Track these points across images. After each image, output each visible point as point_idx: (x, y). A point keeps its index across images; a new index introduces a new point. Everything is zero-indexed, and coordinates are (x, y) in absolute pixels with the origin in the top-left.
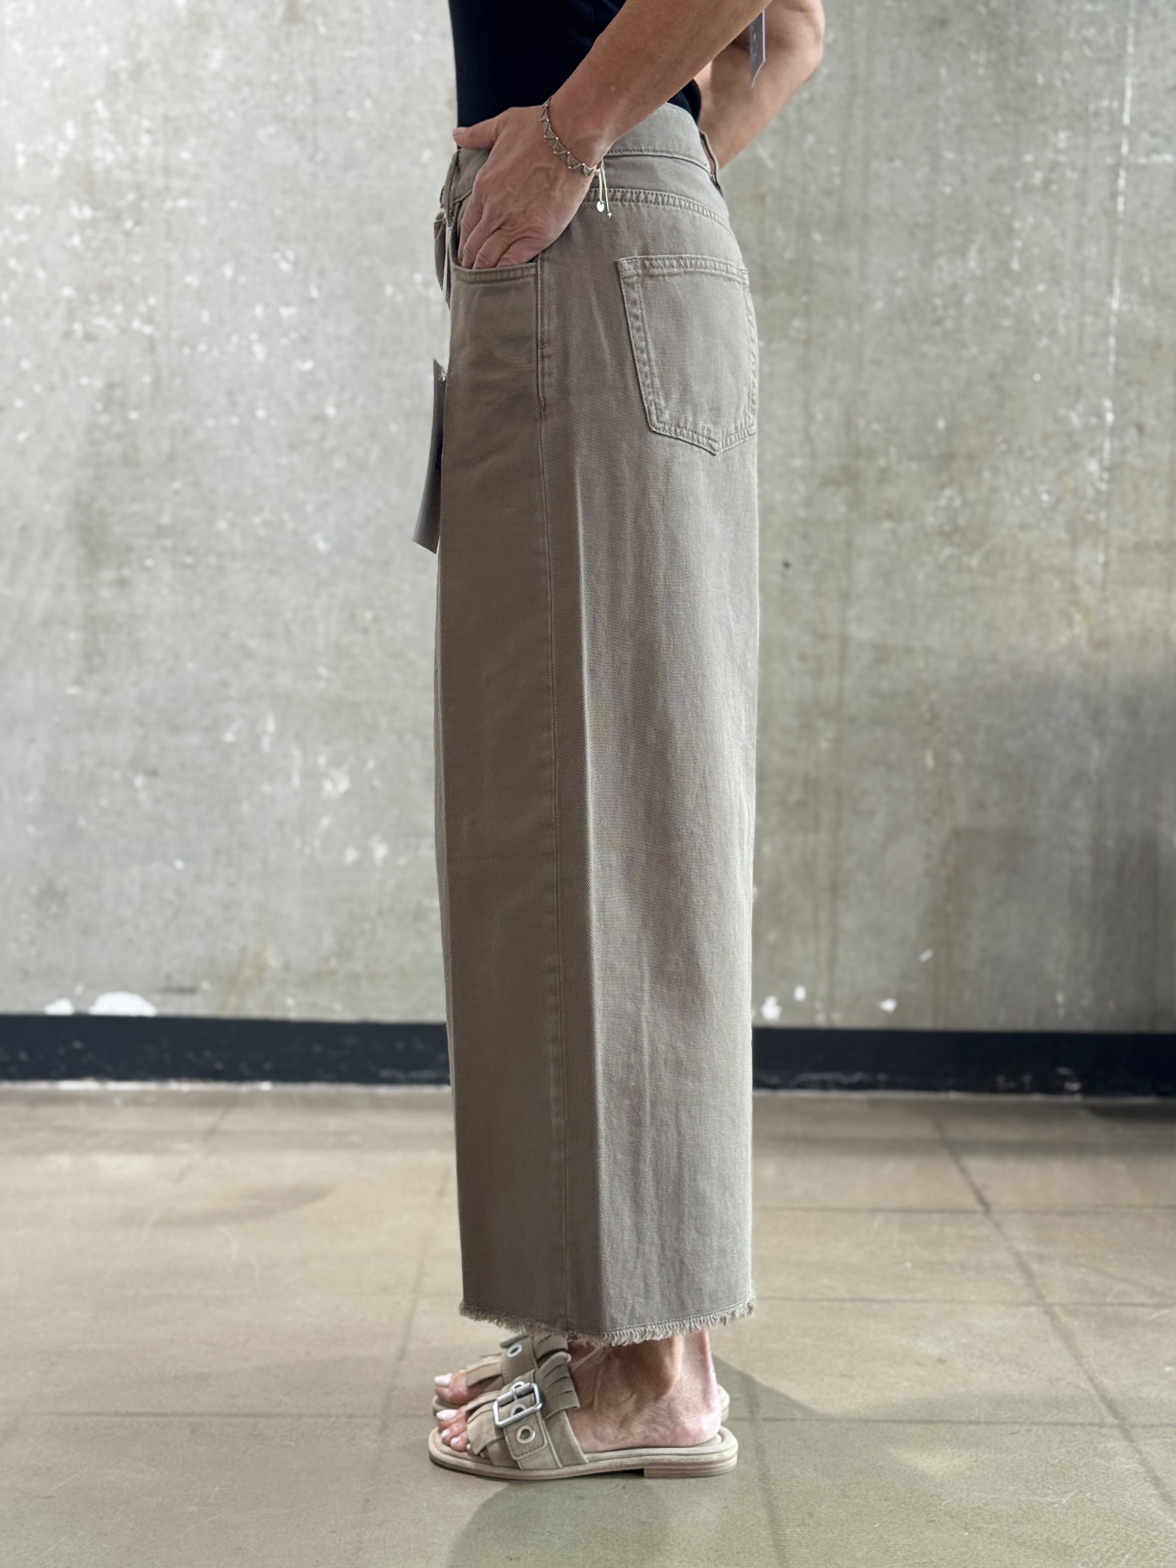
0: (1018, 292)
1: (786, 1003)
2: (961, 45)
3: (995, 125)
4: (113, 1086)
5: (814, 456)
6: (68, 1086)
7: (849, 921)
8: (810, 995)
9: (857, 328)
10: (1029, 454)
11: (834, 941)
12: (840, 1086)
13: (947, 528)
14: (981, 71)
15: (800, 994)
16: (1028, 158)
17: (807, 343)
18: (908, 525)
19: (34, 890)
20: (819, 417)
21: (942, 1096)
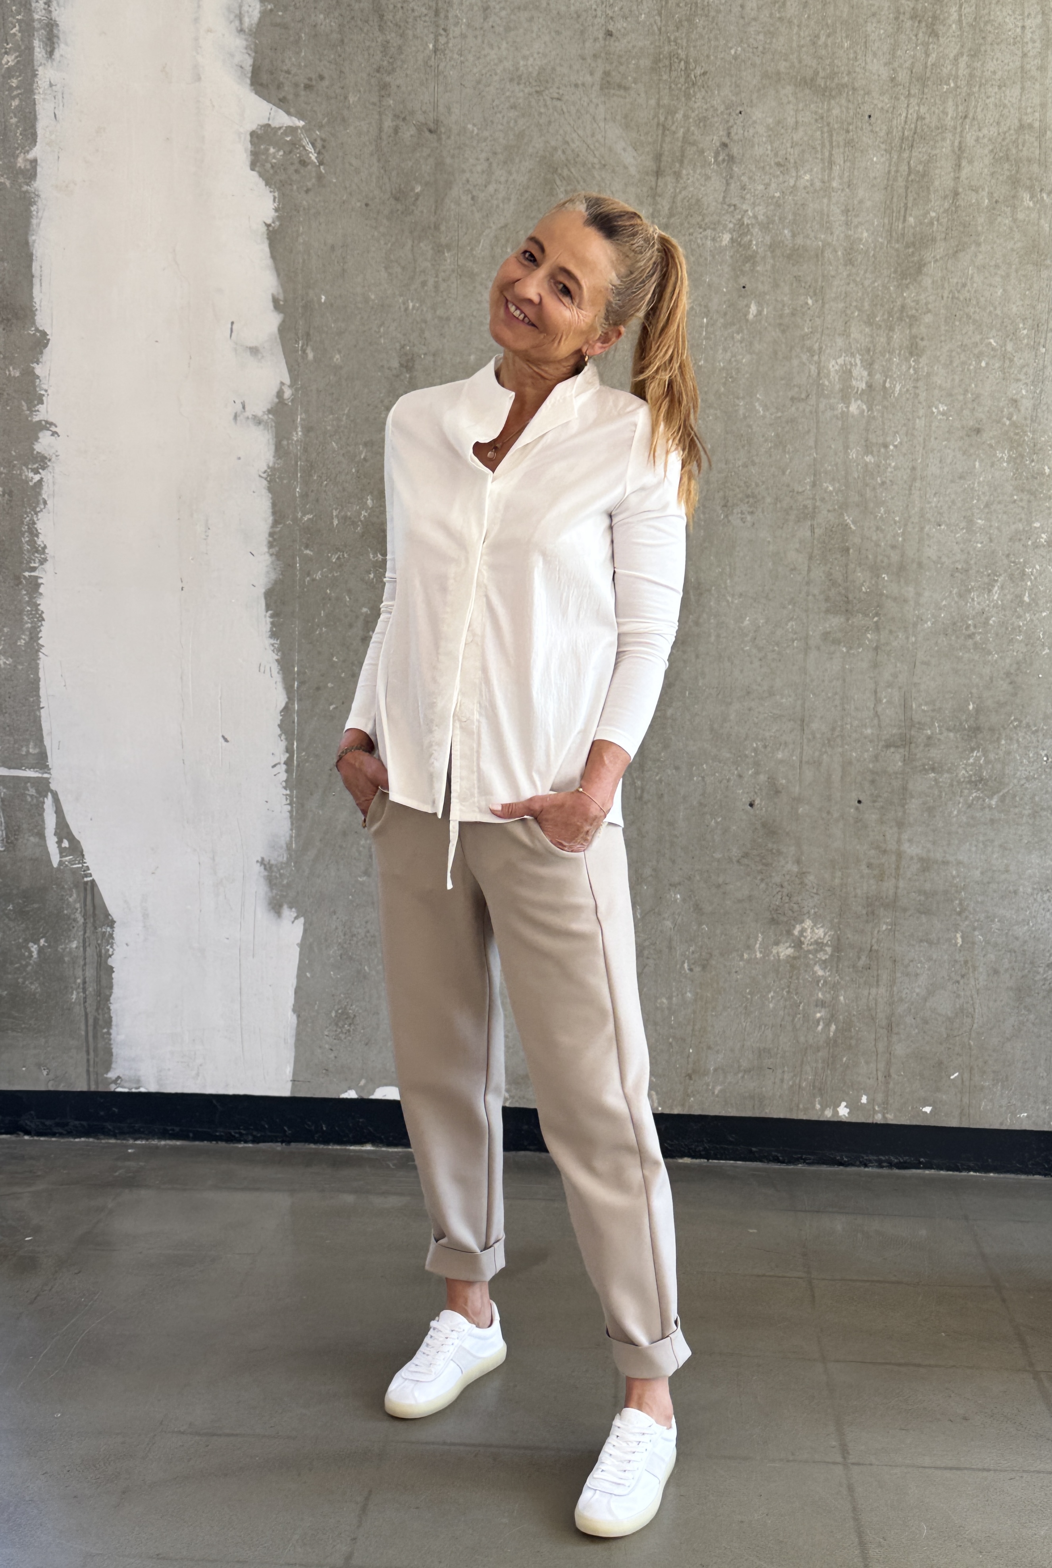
0: (1027, 615)
1: (853, 1106)
2: (991, 446)
3: (1015, 501)
4: (384, 1149)
5: (880, 726)
6: (352, 1148)
7: (900, 1049)
8: (871, 1101)
9: (914, 639)
10: (1034, 729)
11: (889, 1063)
12: (891, 1165)
13: (973, 779)
14: (1005, 464)
15: (864, 1099)
16: (1037, 525)
17: (876, 649)
18: (946, 775)
19: (333, 1014)
20: (884, 701)
21: (964, 1174)
